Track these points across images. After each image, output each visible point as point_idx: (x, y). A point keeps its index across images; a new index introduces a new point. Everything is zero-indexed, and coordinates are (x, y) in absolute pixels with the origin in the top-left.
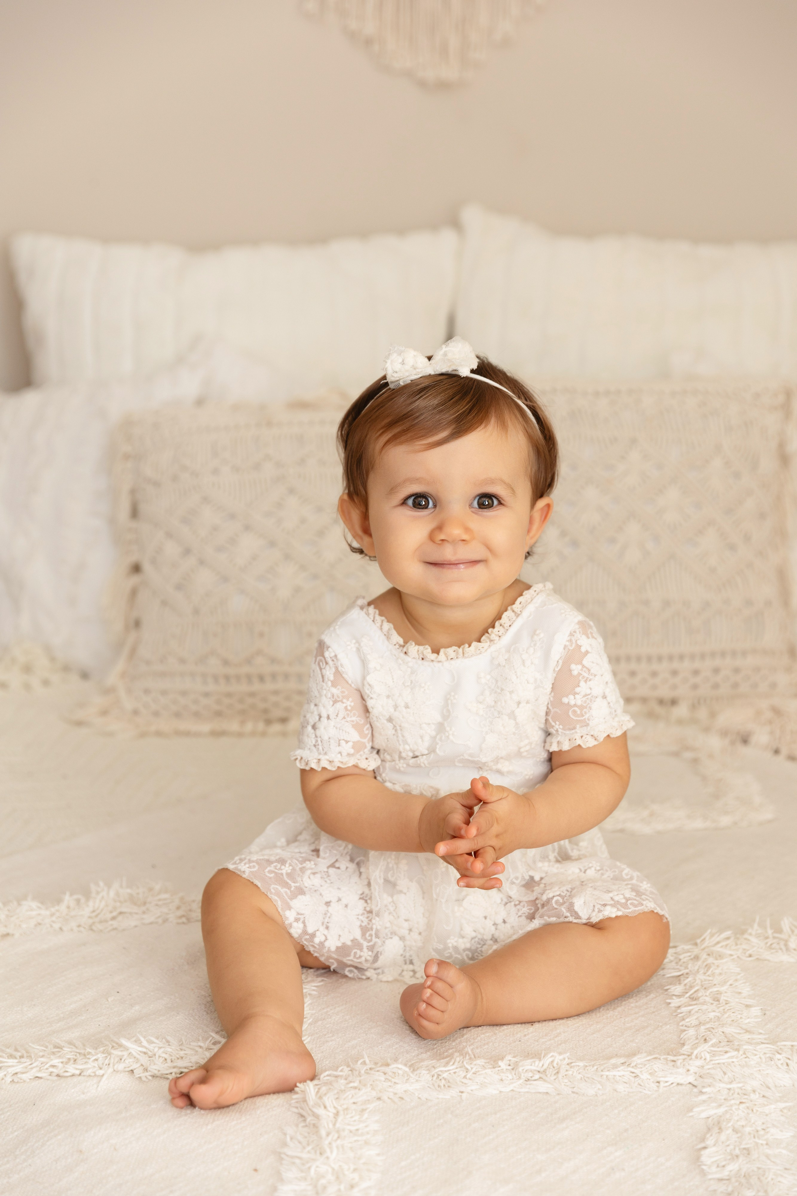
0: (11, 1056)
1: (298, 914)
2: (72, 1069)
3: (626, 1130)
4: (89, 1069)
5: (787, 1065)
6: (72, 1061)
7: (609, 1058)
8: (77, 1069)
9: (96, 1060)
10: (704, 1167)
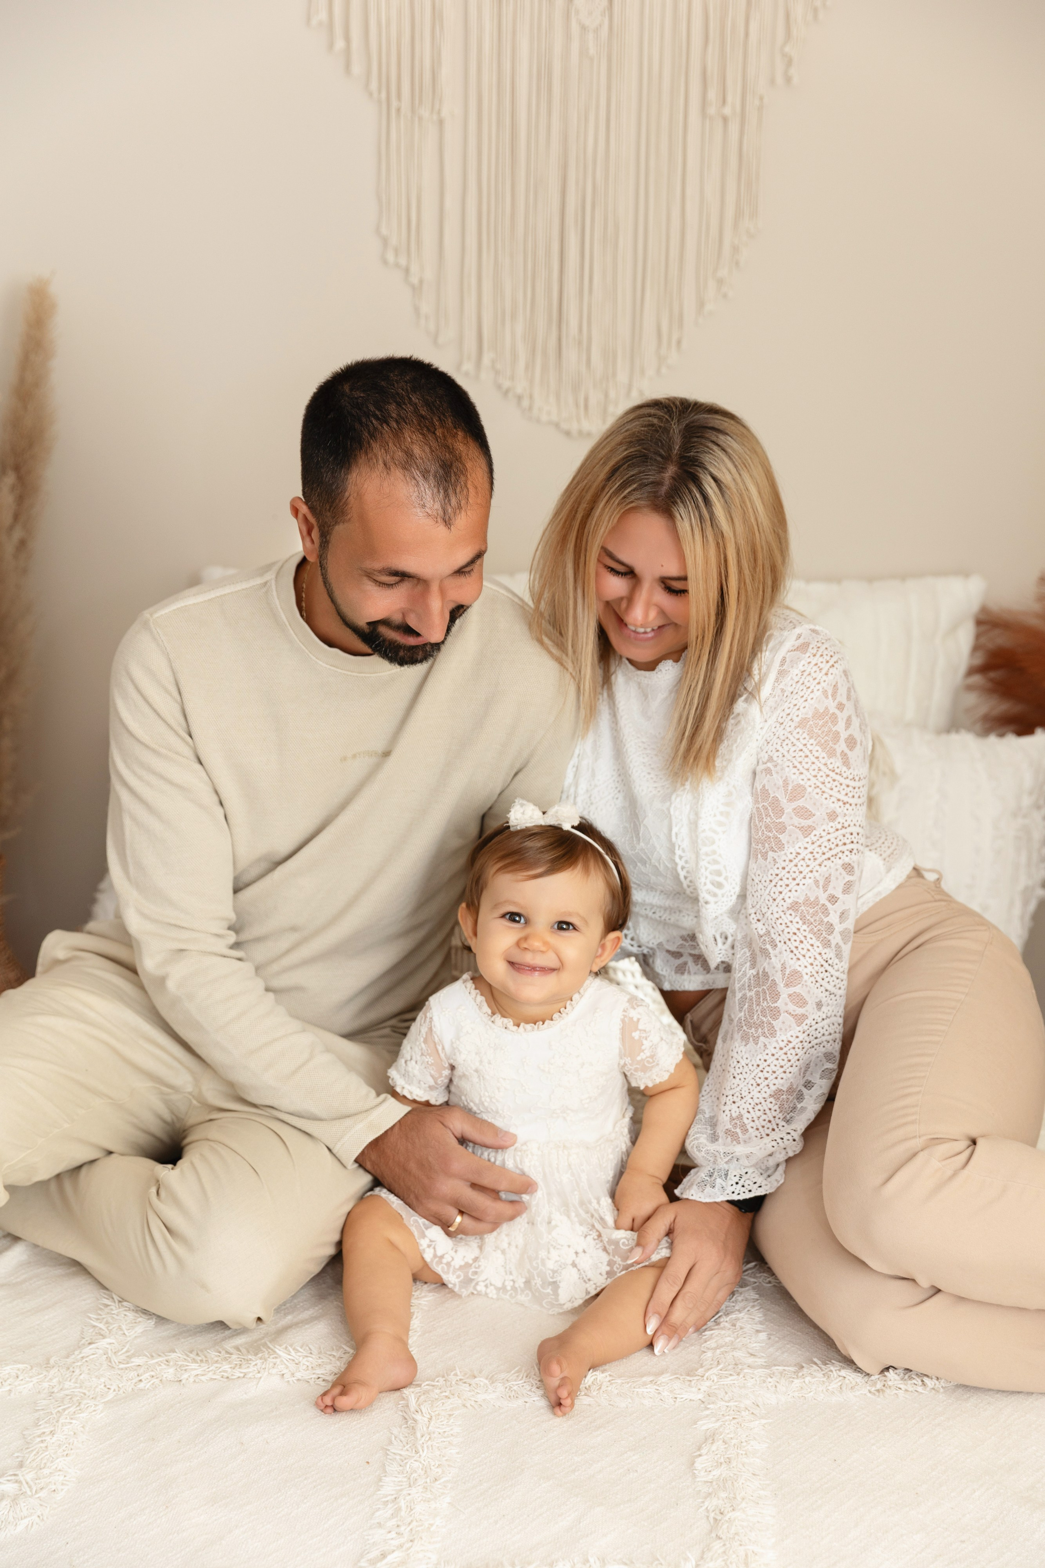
0: (194, 1361)
1: (431, 1241)
2: (237, 1373)
3: (645, 1438)
4: (250, 1372)
5: (776, 1387)
6: (238, 1366)
7: (642, 1376)
8: (241, 1372)
9: (256, 1365)
10: (695, 1471)
